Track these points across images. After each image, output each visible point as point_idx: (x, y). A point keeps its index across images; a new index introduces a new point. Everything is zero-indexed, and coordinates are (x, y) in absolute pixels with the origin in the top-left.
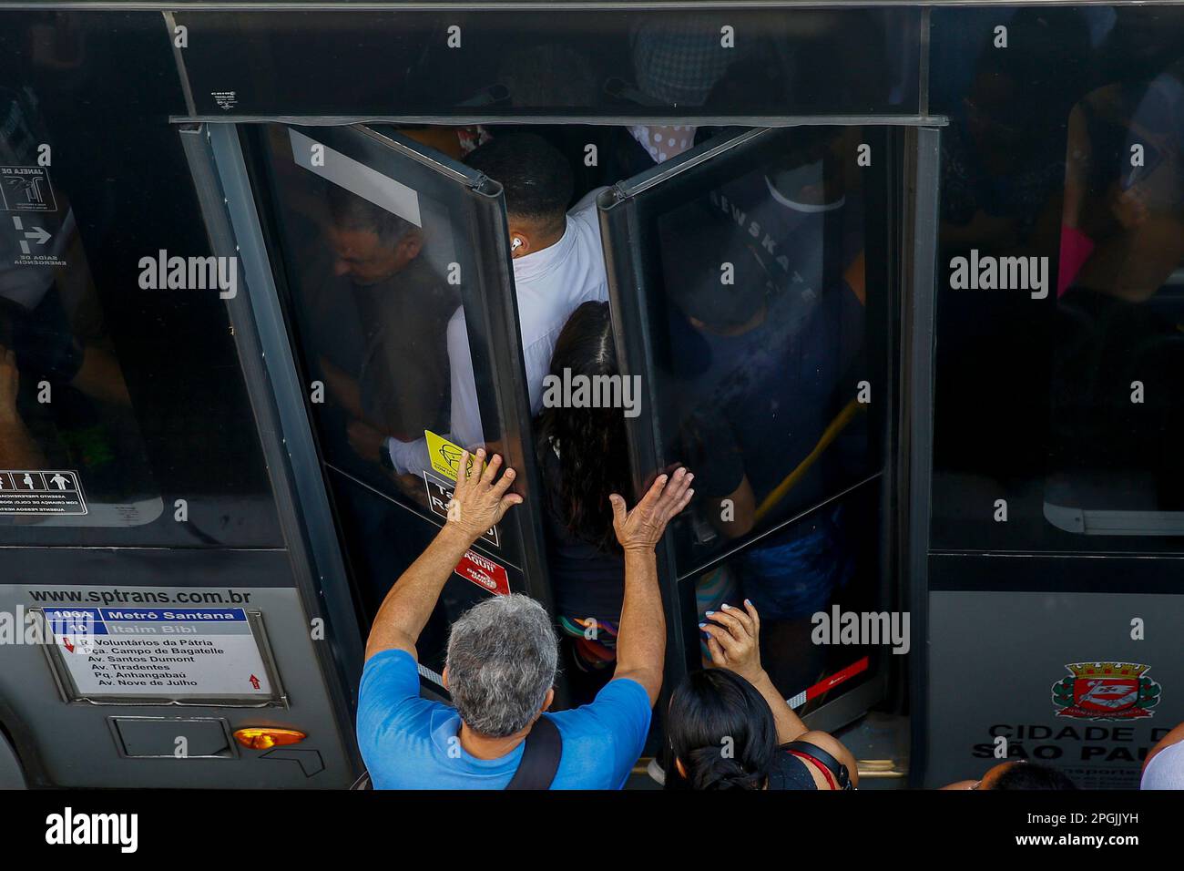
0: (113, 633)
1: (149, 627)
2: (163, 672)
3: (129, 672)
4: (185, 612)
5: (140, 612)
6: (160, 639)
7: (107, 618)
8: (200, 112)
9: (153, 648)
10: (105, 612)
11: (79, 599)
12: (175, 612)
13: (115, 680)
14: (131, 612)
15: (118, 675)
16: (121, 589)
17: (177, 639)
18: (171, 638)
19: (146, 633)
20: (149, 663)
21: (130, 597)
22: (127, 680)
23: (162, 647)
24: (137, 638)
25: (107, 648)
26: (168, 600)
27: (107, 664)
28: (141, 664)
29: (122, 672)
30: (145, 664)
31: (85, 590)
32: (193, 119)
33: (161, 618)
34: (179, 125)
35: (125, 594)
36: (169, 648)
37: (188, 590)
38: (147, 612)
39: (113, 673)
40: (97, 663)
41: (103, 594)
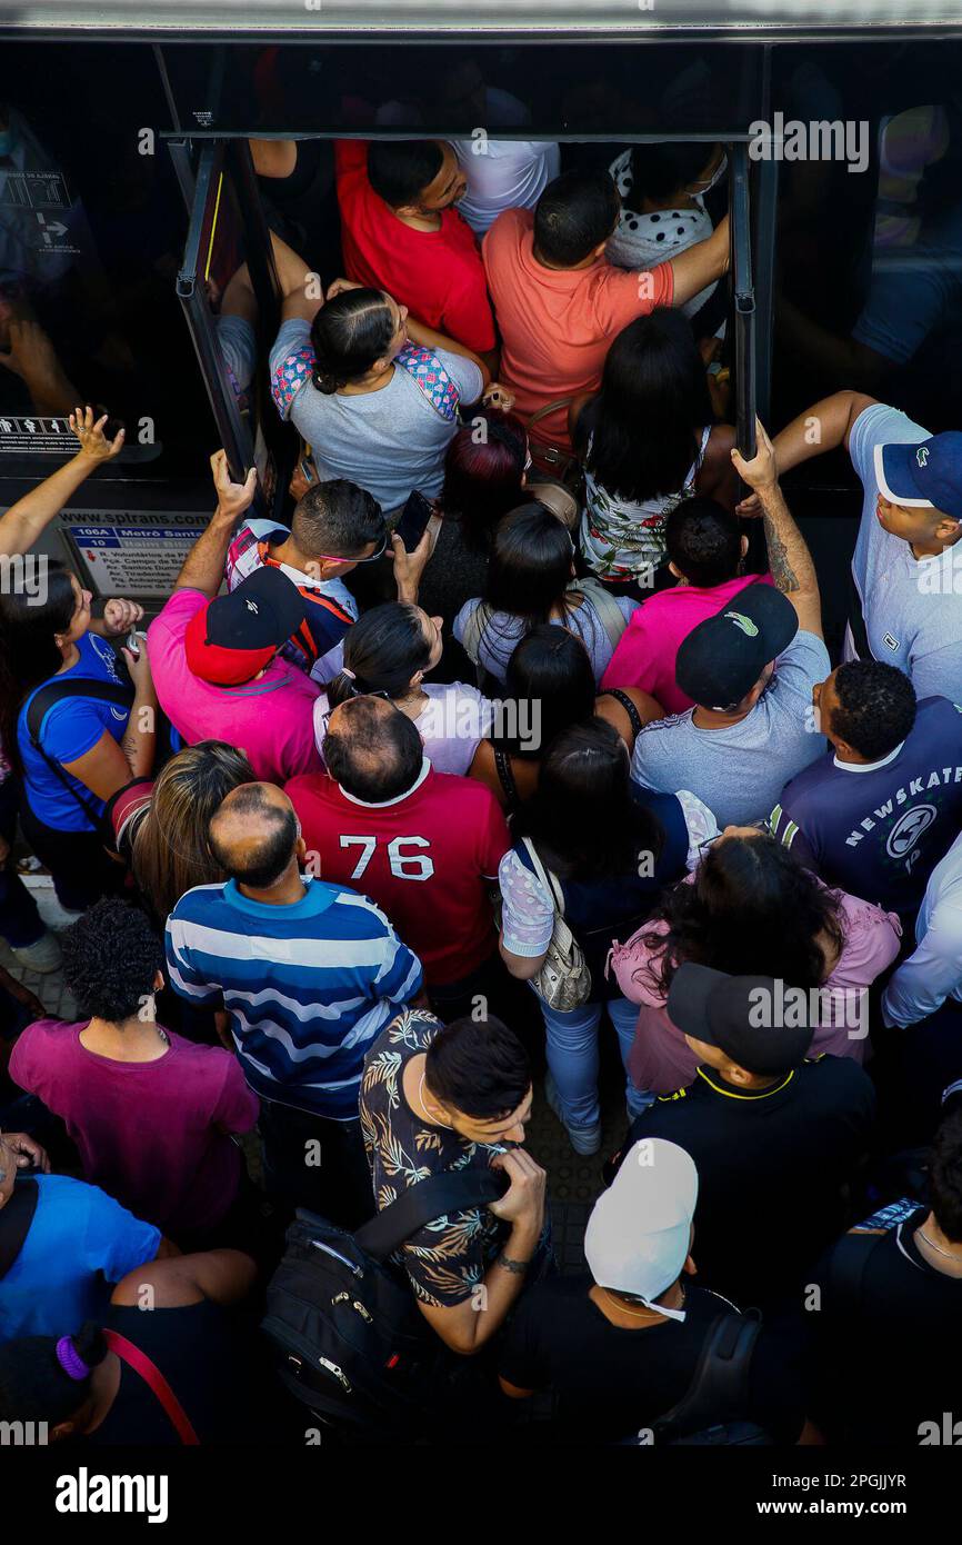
0: (125, 547)
1: (154, 542)
2: (166, 577)
3: (138, 577)
4: (181, 531)
5: (146, 531)
6: (163, 552)
7: (120, 535)
8: (185, 128)
9: (157, 559)
10: (119, 531)
11: (98, 520)
12: (174, 531)
13: (128, 584)
14: (140, 530)
15: (131, 579)
16: (131, 513)
17: (175, 552)
18: (170, 552)
19: (151, 547)
20: (154, 571)
21: (138, 519)
22: (137, 583)
23: (165, 559)
24: (144, 551)
25: (121, 559)
26: (168, 522)
27: (121, 570)
28: (148, 571)
29: (134, 578)
30: (151, 572)
31: (102, 513)
32: (178, 134)
33: (163, 536)
34: (167, 140)
35: (134, 517)
36: (169, 559)
37: (184, 514)
38: (151, 531)
39: (126, 578)
40: (114, 571)
41: (117, 516)
